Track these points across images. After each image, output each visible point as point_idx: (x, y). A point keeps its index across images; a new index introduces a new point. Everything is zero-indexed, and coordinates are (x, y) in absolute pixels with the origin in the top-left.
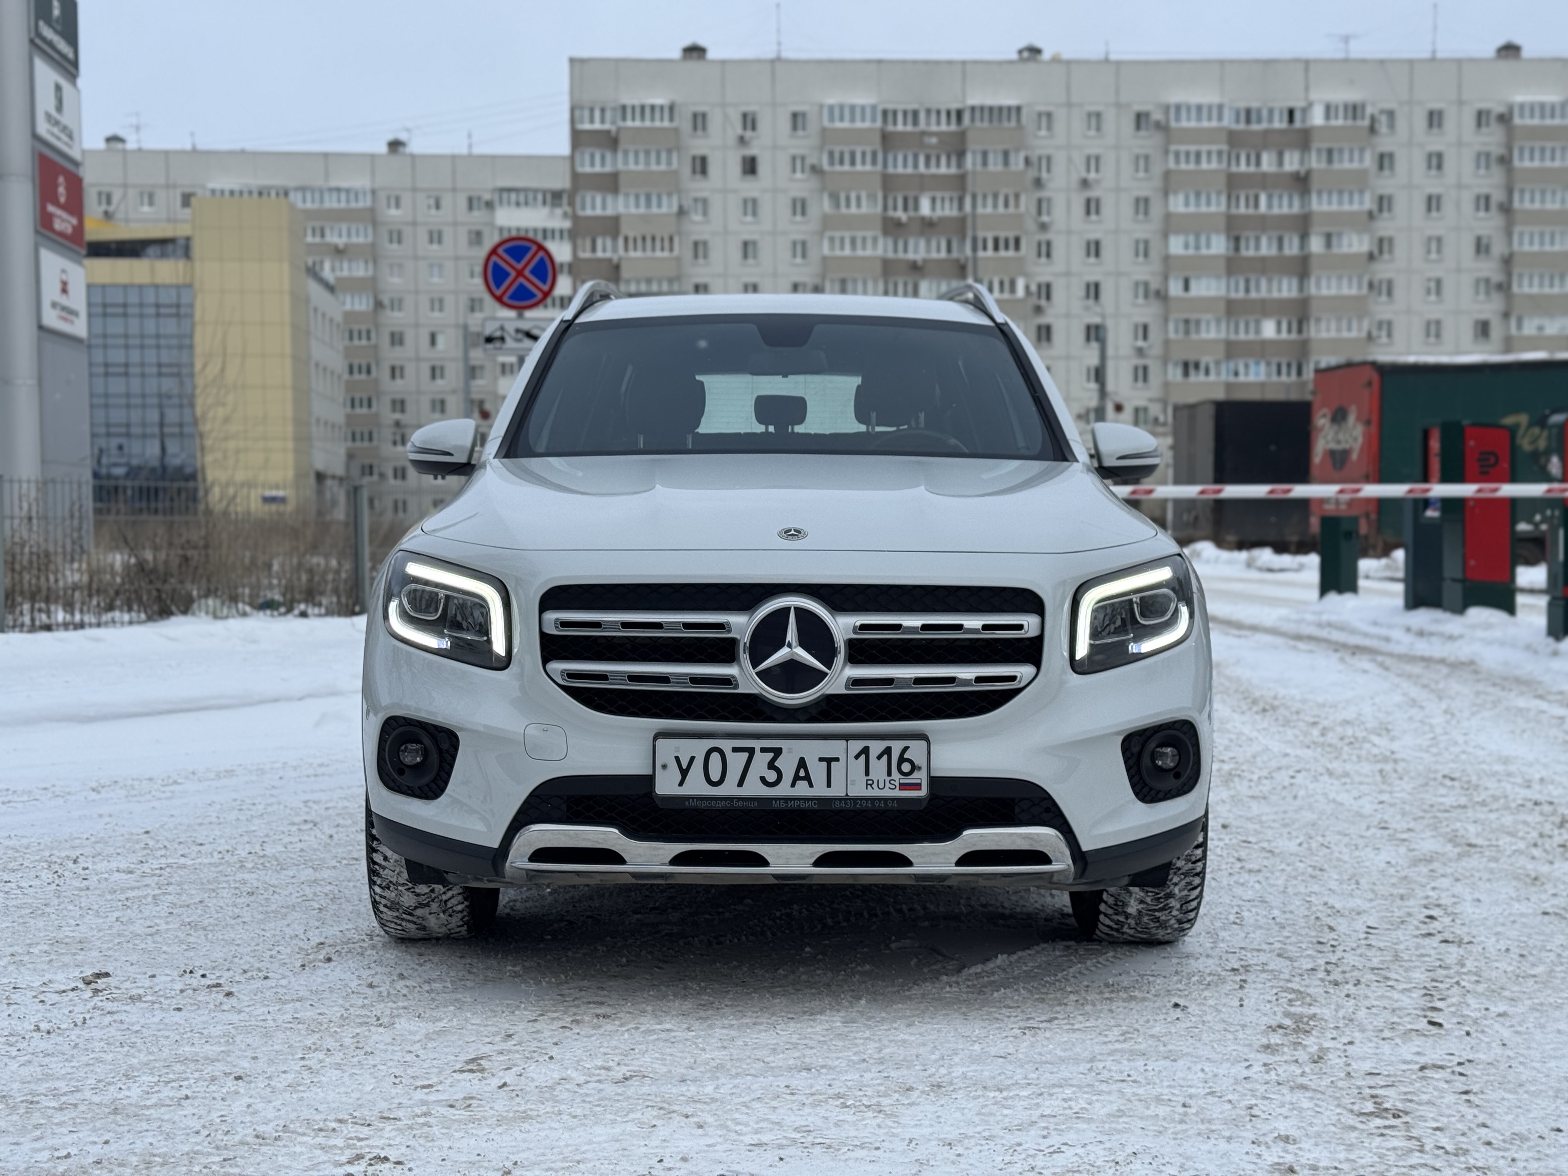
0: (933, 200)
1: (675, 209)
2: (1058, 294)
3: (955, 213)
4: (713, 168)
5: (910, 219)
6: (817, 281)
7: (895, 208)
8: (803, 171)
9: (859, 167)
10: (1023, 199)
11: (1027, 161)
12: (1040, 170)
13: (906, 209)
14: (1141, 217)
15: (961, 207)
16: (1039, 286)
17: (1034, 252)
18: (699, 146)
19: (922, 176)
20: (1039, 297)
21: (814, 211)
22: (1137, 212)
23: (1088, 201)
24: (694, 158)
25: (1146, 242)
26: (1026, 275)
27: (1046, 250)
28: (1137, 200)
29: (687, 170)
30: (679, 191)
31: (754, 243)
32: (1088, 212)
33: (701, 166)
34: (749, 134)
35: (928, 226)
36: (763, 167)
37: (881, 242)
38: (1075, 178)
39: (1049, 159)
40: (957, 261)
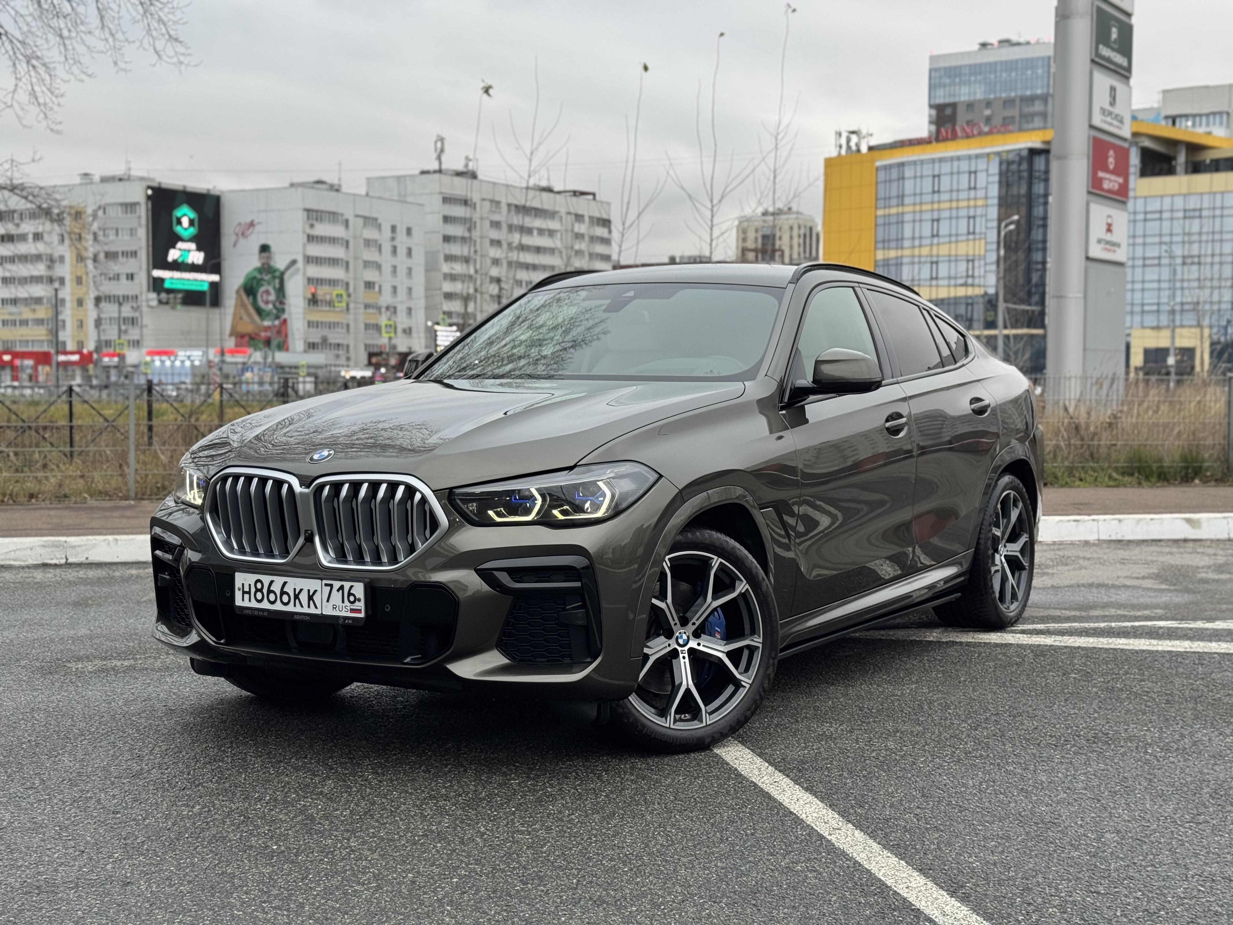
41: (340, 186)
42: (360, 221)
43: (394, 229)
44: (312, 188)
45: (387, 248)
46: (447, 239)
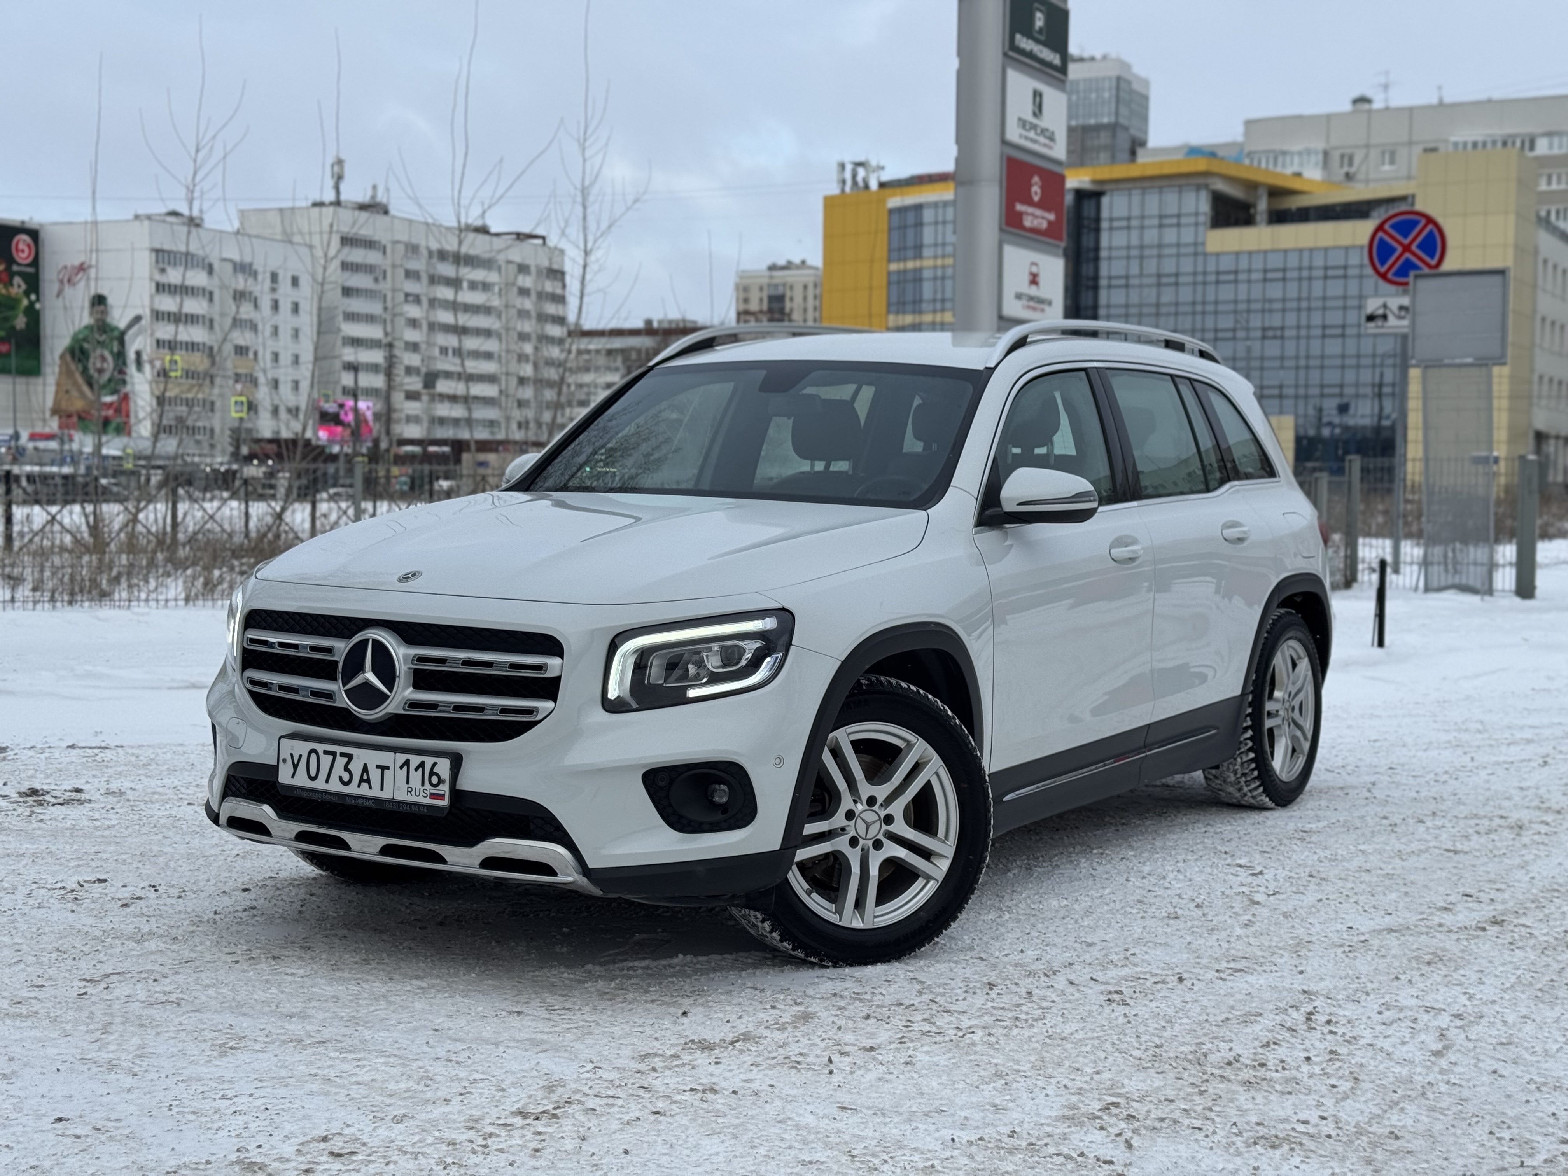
41: (202, 219)
42: (229, 267)
43: (274, 277)
44: (164, 221)
45: (266, 303)
46: (347, 292)
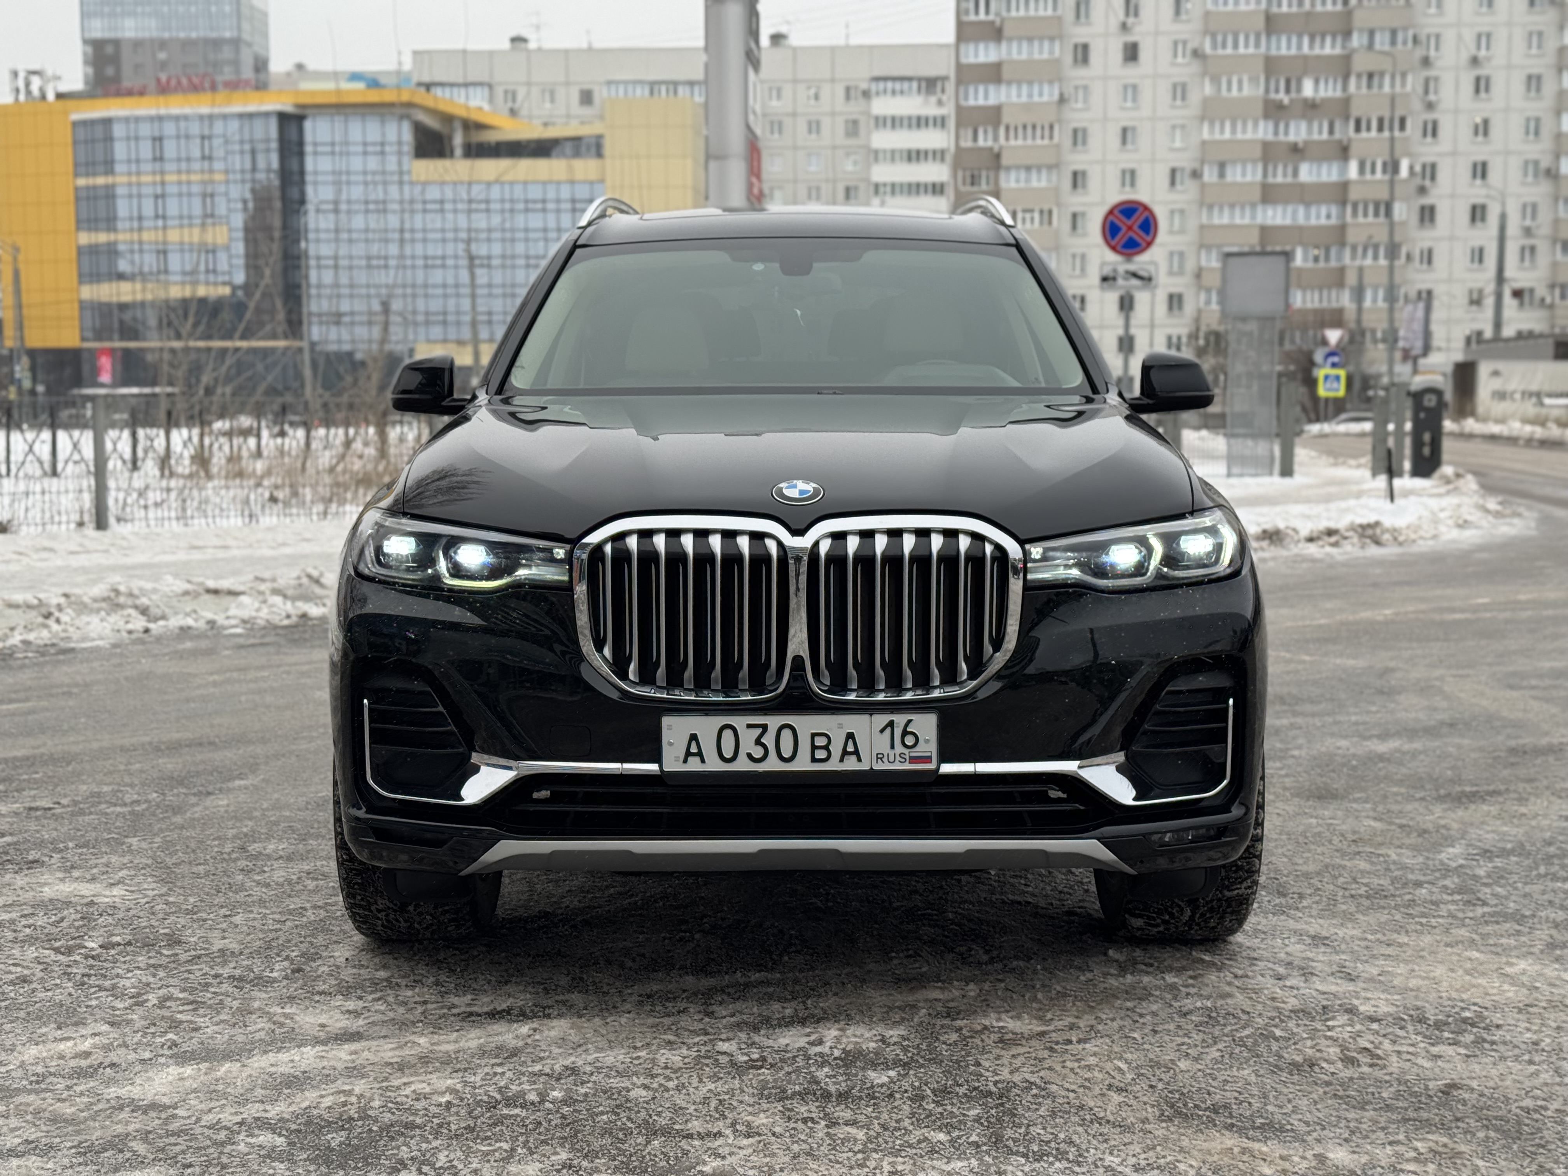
0: (1317, 82)
1: (1056, 97)
2: (1443, 175)
3: (1339, 93)
4: (1095, 56)
5: (1292, 101)
6: (1196, 165)
7: (1277, 91)
8: (1184, 56)
9: (1242, 50)
10: (1410, 78)
11: (1416, 40)
12: (1428, 49)
13: (1288, 90)
14: (1533, 94)
15: (1345, 88)
16: (1424, 167)
17: (1419, 132)
18: (1080, 34)
19: (1305, 58)
20: (1424, 177)
21: (1195, 97)
22: (1529, 89)
23: (1478, 80)
24: (1076, 46)
25: (1538, 120)
26: (1409, 155)
27: (1432, 130)
28: (1530, 78)
29: (1068, 58)
30: (1060, 80)
31: (1134, 129)
32: (1477, 91)
33: (1082, 54)
34: (1131, 20)
35: (1311, 108)
36: (1144, 54)
37: (1262, 124)
38: (1465, 56)
39: (1438, 37)
40: (1340, 142)
